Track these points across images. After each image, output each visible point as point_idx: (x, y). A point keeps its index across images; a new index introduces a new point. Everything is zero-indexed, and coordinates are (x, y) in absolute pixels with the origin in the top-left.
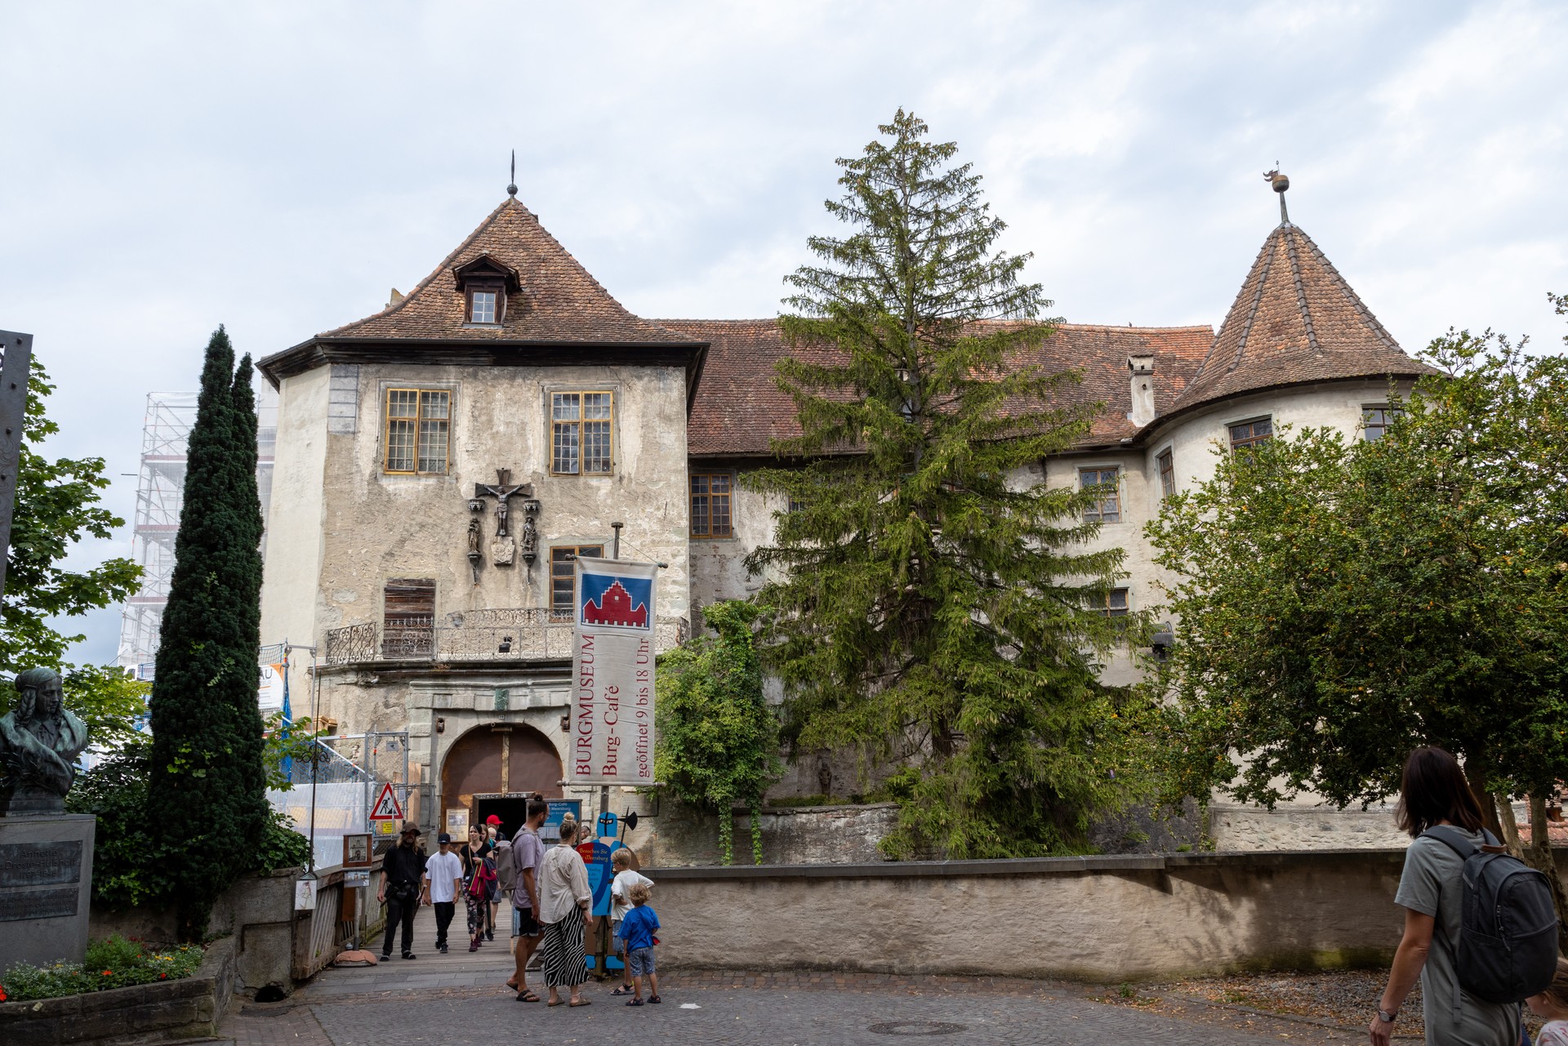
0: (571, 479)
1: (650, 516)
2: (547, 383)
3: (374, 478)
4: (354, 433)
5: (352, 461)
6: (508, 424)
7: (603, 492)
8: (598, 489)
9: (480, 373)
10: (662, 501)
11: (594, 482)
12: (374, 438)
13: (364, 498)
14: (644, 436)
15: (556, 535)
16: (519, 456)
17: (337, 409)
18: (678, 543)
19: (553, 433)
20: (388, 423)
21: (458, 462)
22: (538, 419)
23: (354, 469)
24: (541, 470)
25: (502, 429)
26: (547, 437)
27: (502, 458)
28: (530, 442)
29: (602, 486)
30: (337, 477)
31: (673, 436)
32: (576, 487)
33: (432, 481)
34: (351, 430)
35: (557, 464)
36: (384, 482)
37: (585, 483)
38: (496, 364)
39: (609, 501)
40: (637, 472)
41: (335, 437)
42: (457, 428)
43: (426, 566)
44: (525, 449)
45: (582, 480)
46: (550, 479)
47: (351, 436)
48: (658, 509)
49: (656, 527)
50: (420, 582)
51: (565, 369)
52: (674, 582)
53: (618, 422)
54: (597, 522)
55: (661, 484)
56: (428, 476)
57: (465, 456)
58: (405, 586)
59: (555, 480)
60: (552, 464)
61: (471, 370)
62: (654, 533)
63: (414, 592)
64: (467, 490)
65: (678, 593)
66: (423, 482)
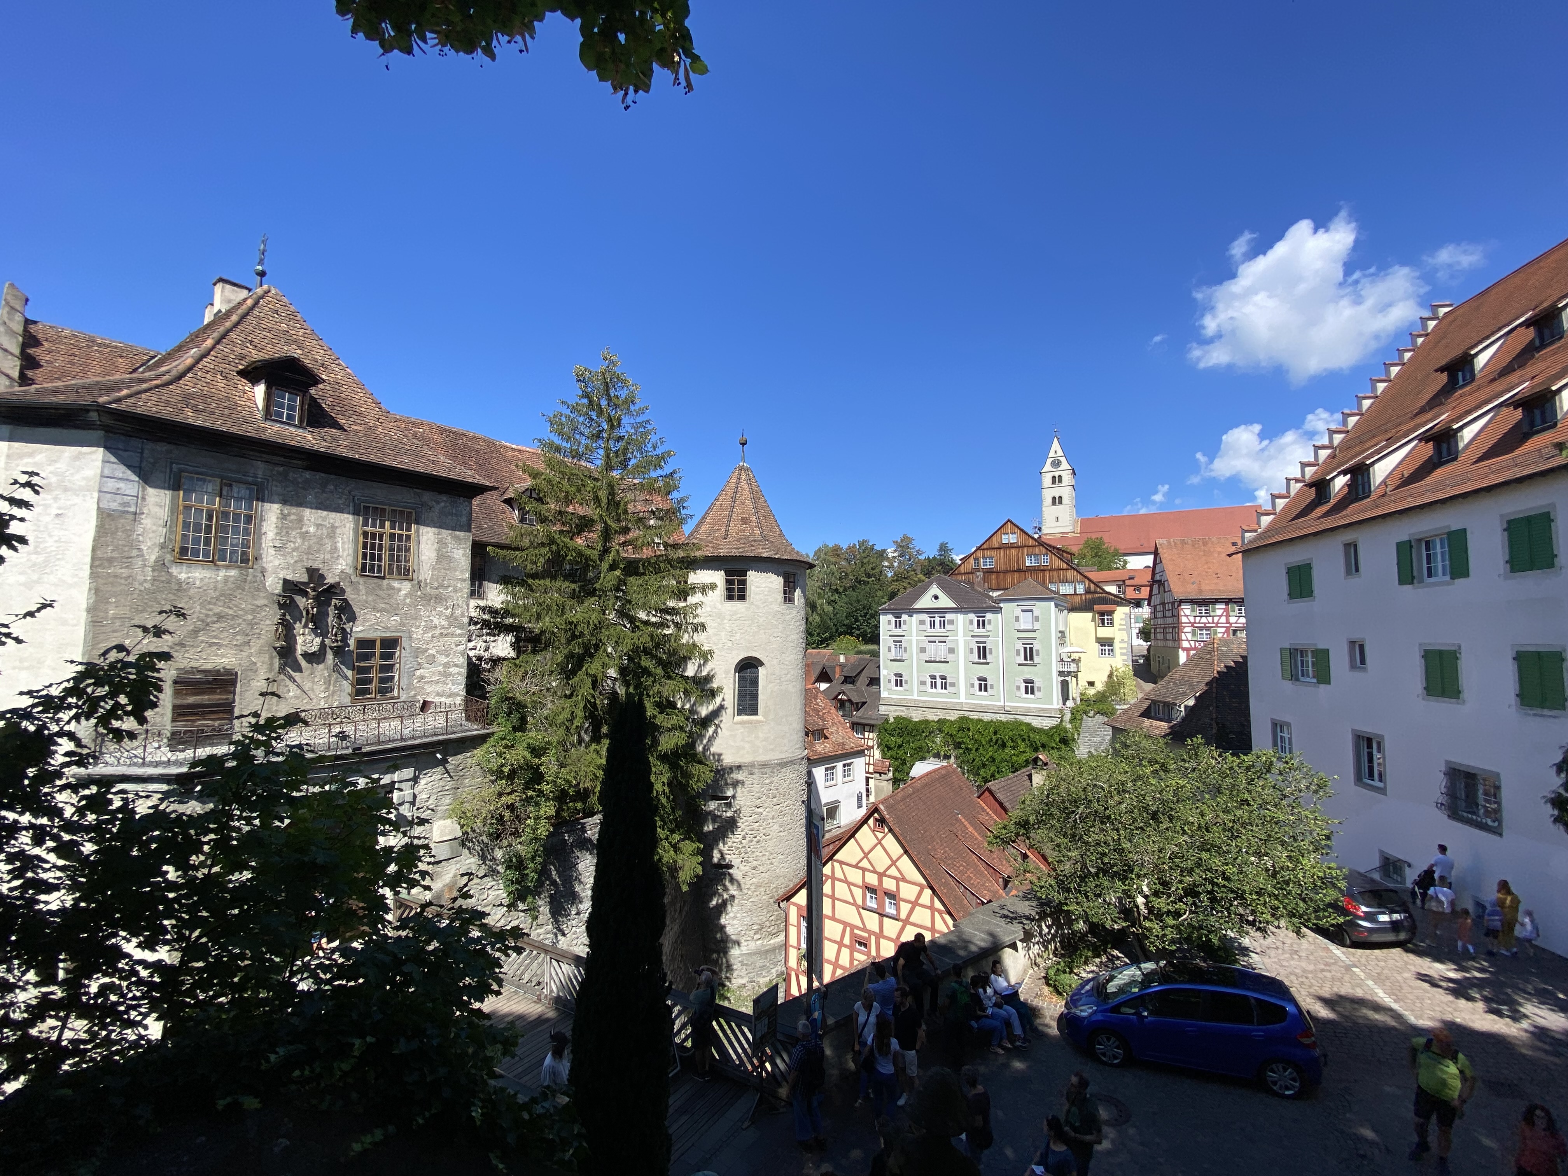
0: (376, 580)
1: (440, 614)
2: (357, 493)
3: (161, 565)
4: (135, 514)
5: (133, 544)
6: (318, 526)
7: (403, 592)
8: (399, 590)
9: (291, 474)
10: (450, 603)
11: (396, 584)
12: (162, 522)
13: (147, 585)
14: (439, 550)
15: (361, 628)
16: (328, 556)
17: (111, 485)
18: (460, 635)
19: (361, 539)
20: (181, 508)
21: (264, 556)
22: (348, 525)
23: (135, 553)
24: (350, 571)
25: (312, 529)
26: (356, 541)
27: (310, 556)
28: (340, 545)
29: (404, 587)
30: (111, 560)
31: (461, 552)
32: (380, 587)
33: (233, 573)
34: (132, 509)
35: (364, 566)
36: (174, 570)
37: (388, 585)
38: (307, 468)
39: (408, 601)
40: (432, 578)
41: (109, 515)
42: (264, 524)
43: (223, 656)
44: (335, 549)
45: (385, 582)
46: (357, 579)
47: (131, 517)
48: (447, 609)
49: (445, 623)
50: (218, 672)
51: (375, 484)
52: (456, 665)
53: (418, 536)
54: (397, 618)
55: (450, 589)
56: (227, 567)
57: (272, 551)
58: (198, 676)
59: (361, 580)
60: (360, 566)
61: (281, 469)
62: (443, 627)
63: (209, 682)
64: (273, 584)
65: (459, 673)
66: (222, 573)
